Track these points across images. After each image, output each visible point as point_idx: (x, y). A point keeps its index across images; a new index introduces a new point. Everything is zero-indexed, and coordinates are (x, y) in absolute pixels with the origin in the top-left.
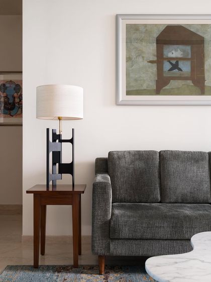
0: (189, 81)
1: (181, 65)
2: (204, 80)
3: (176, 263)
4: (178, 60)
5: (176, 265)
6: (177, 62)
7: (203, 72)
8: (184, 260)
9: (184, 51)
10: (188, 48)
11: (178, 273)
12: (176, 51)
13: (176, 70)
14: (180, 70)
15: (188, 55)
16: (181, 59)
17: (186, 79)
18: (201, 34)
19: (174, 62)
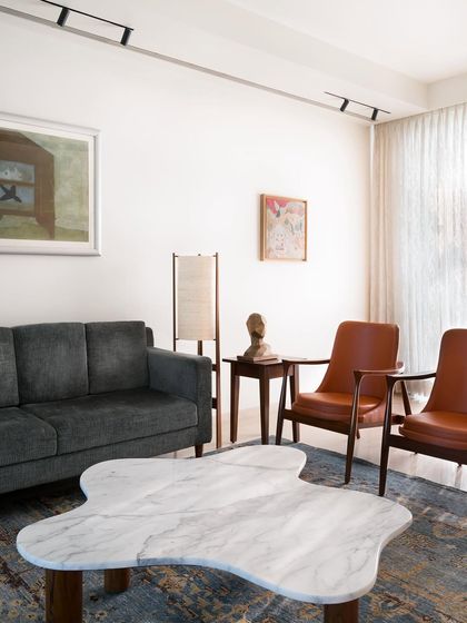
0: (31, 219)
1: (19, 192)
2: (54, 218)
3: (67, 528)
4: (14, 184)
5: (68, 533)
6: (14, 188)
7: (52, 206)
8: (77, 521)
9: (24, 172)
10: (31, 169)
11: (73, 546)
12: (12, 170)
13: (12, 200)
14: (18, 200)
15: (30, 178)
16: (19, 183)
17: (27, 214)
18: (49, 150)
19: (9, 187)
